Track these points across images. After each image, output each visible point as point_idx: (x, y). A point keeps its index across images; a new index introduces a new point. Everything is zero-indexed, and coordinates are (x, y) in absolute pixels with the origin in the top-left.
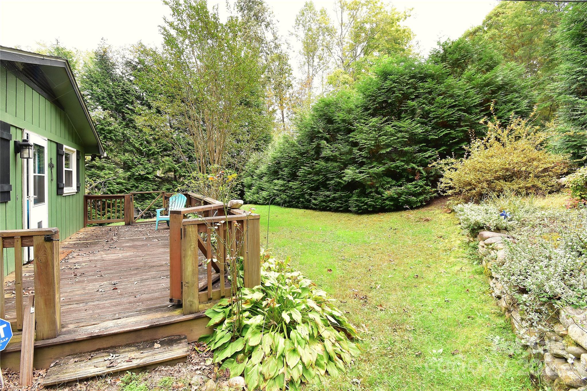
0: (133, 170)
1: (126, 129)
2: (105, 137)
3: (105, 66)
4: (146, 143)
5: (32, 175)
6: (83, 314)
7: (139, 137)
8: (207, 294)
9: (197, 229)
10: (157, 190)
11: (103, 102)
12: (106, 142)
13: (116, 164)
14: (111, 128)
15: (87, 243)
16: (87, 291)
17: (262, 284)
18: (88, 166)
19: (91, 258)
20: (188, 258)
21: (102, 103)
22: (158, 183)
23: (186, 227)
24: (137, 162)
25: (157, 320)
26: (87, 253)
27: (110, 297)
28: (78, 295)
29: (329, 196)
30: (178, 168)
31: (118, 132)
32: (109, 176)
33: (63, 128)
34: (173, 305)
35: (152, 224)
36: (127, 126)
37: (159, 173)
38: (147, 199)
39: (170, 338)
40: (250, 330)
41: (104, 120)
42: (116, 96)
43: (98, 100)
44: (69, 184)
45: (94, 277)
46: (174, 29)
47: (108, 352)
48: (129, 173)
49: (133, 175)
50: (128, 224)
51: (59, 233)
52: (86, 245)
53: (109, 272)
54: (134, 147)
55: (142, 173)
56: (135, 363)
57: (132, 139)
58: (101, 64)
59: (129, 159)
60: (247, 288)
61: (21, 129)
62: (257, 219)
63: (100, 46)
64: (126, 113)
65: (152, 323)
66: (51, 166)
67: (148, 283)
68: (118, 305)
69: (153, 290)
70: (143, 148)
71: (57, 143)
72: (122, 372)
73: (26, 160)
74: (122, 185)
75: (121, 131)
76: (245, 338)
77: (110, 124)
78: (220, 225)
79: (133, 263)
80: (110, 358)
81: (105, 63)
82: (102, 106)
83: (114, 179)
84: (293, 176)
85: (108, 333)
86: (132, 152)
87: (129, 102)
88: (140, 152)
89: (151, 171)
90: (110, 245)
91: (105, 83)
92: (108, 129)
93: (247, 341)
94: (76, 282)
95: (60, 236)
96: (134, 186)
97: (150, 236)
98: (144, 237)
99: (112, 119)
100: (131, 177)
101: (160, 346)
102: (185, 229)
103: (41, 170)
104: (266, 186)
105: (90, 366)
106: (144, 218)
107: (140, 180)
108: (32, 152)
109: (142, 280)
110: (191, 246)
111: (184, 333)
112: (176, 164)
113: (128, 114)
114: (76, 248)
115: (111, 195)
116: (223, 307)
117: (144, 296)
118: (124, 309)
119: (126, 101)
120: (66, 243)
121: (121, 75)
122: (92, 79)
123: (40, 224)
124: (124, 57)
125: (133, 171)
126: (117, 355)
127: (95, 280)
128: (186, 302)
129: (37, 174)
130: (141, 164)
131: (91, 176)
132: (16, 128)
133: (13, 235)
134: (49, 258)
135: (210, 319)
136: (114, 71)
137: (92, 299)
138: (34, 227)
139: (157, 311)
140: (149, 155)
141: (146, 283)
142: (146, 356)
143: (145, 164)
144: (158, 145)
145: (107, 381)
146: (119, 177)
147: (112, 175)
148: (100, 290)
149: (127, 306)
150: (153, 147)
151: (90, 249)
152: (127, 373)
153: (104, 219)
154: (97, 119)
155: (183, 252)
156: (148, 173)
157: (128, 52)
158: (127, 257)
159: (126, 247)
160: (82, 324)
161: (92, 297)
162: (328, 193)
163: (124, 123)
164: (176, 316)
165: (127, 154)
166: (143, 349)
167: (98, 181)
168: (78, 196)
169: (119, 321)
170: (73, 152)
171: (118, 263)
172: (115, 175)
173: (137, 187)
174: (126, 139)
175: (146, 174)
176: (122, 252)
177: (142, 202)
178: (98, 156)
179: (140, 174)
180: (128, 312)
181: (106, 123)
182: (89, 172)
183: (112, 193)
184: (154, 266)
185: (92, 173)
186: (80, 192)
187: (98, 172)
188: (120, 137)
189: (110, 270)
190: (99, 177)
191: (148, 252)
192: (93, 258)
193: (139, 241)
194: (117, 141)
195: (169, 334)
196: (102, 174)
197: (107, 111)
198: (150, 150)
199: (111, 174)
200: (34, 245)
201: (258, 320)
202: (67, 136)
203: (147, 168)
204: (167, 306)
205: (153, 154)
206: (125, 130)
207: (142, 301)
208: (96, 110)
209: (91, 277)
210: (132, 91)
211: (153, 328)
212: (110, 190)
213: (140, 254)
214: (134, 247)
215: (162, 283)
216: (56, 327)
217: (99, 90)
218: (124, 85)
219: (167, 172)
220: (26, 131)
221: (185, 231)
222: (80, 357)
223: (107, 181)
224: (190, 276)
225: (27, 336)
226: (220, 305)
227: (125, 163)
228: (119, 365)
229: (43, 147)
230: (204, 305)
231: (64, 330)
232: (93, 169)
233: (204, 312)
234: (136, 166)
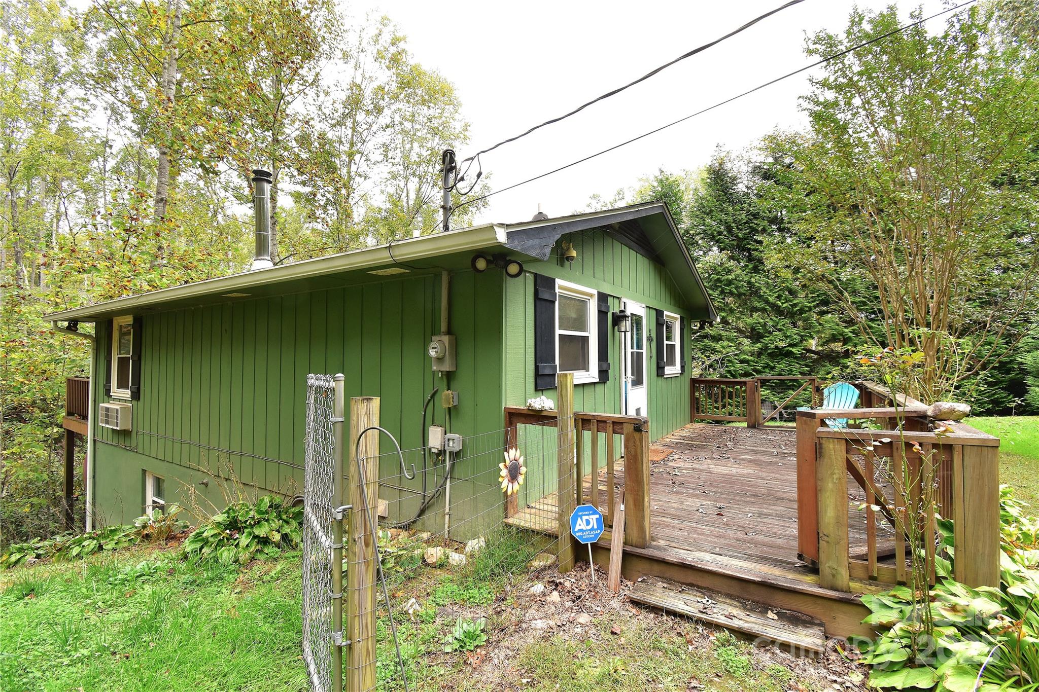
0: (766, 340)
1: (753, 275)
2: (722, 292)
3: (722, 186)
4: (787, 293)
5: (629, 351)
6: (677, 533)
7: (776, 286)
8: (867, 568)
9: (844, 447)
10: (810, 374)
11: (719, 239)
12: (723, 299)
13: (739, 331)
14: (730, 277)
15: (692, 445)
16: (685, 507)
17: (1004, 588)
18: (700, 336)
19: (695, 466)
20: (828, 493)
21: (717, 241)
22: (811, 362)
23: (823, 441)
24: (773, 326)
25: (773, 577)
26: (691, 458)
27: (712, 524)
28: (674, 508)
30: (851, 335)
31: (740, 281)
32: (728, 350)
33: (663, 289)
34: (804, 566)
35: (792, 431)
36: (756, 270)
37: (813, 344)
38: (789, 389)
39: (794, 613)
40: (952, 662)
41: (721, 266)
42: (737, 227)
43: (713, 238)
44: (672, 362)
45: (695, 492)
46: (829, 89)
47: (703, 593)
48: (759, 345)
49: (766, 348)
50: (753, 426)
51: (649, 424)
52: (691, 447)
53: (715, 490)
54: (767, 302)
55: (781, 345)
56: (736, 623)
57: (764, 289)
58: (716, 184)
59: (759, 323)
60: (962, 585)
61: (618, 298)
62: (992, 447)
63: (715, 158)
64: (754, 250)
65: (765, 578)
66: (650, 339)
67: (770, 521)
68: (720, 537)
69: (775, 533)
70: (782, 303)
71: (656, 310)
72: (718, 627)
73: (623, 333)
74: (748, 364)
75: (746, 278)
76: (939, 672)
77: (729, 271)
78: (879, 444)
79: (751, 486)
80: (704, 601)
81: (722, 180)
82: (719, 247)
83: (736, 355)
85: (703, 567)
86: (763, 310)
87: (758, 231)
88: (779, 311)
89: (797, 341)
90: (722, 455)
91: (722, 211)
92: (727, 280)
93: (941, 678)
94: (673, 492)
95: (649, 427)
96: (767, 366)
97: (786, 451)
98: (775, 451)
99: (732, 262)
100: (763, 352)
101: (776, 617)
102: (820, 444)
103: (639, 346)
105: (679, 599)
106: (785, 421)
107: (778, 356)
108: (628, 323)
109: (761, 515)
110: (833, 474)
111: (819, 617)
112: (846, 327)
113: (757, 250)
114: (678, 449)
115: (732, 379)
116: (899, 600)
117: (760, 538)
118: (728, 545)
119: (754, 231)
120: (668, 440)
121: (746, 190)
122: (704, 210)
123: (638, 411)
124: (750, 162)
125: (766, 342)
126: (713, 602)
127: (696, 496)
128: (826, 566)
129: (635, 350)
130: (780, 330)
131: (703, 350)
132: (614, 297)
133: (590, 418)
134: (639, 451)
135: (870, 612)
136: (734, 189)
137: (689, 518)
138: (632, 413)
139: (775, 565)
140: (793, 315)
141: (765, 520)
142: (753, 623)
143: (787, 330)
144: (810, 295)
145: (698, 629)
146: (743, 352)
147: (733, 348)
148: (701, 510)
149: (733, 542)
150: (801, 299)
151: (695, 454)
152: (724, 631)
153: (722, 414)
154: (711, 267)
155: (819, 483)
156: (791, 345)
157: (756, 152)
158: (743, 476)
159: (744, 460)
160: (674, 545)
161: (689, 516)
163: (751, 266)
164: (806, 583)
165: (755, 315)
166: (751, 610)
167: (713, 357)
168: (682, 378)
169: (719, 558)
170: (676, 319)
171: (729, 480)
172: (737, 349)
173: (773, 368)
174: (754, 292)
175: (787, 346)
176: (737, 466)
177: (781, 393)
178: (708, 322)
179: (777, 347)
180: (733, 551)
181: (724, 269)
182: (700, 345)
183: (734, 376)
184: (783, 499)
185: (705, 346)
186: (686, 373)
187: (713, 344)
188: (745, 289)
189: (717, 487)
190: (714, 351)
191: (777, 476)
192: (697, 466)
193: (766, 455)
194: (739, 295)
195: (794, 607)
196: (718, 346)
197: (725, 252)
198: (795, 305)
199: (731, 346)
200: (625, 432)
201: (974, 649)
202: (668, 299)
203: (790, 336)
204: (793, 564)
205: (802, 311)
206: (751, 277)
207: (756, 544)
208: (710, 253)
209: (692, 491)
210: (764, 212)
211: (765, 586)
212: (729, 372)
213: (764, 475)
214: (756, 463)
215: (792, 528)
216: (645, 536)
217: (714, 223)
218: (750, 205)
219: (827, 342)
220: (623, 300)
221: (821, 448)
222: (670, 584)
223: (726, 357)
224: (831, 525)
225: (616, 535)
226: (894, 596)
227: (753, 329)
228: (715, 615)
229: (641, 317)
230: (863, 586)
231: (654, 543)
232: (706, 341)
233: (860, 597)
234: (770, 333)
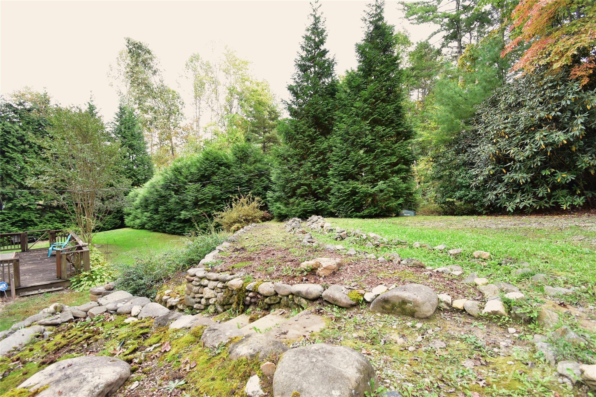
0: (15, 202)
8: (70, 275)
10: (40, 218)
22: (40, 212)
24: (19, 194)
25: (52, 282)
29: (175, 226)
34: (58, 278)
37: (41, 203)
38: (29, 226)
48: (10, 204)
49: (15, 205)
50: (24, 251)
54: (15, 181)
55: (25, 204)
57: (14, 174)
69: (52, 275)
84: (156, 211)
87: (10, 142)
100: (13, 207)
104: (139, 216)
107: (22, 210)
110: (64, 260)
111: (62, 284)
126: (40, 289)
128: (63, 276)
130: (23, 197)
134: (18, 266)
156: (30, 204)
162: (176, 224)
175: (28, 205)
179: (22, 205)
195: (57, 285)
200: (12, 263)
203: (29, 200)
216: (21, 284)
221: (62, 256)
224: (64, 269)
225: (12, 286)
233: (69, 279)
234: (18, 198)
